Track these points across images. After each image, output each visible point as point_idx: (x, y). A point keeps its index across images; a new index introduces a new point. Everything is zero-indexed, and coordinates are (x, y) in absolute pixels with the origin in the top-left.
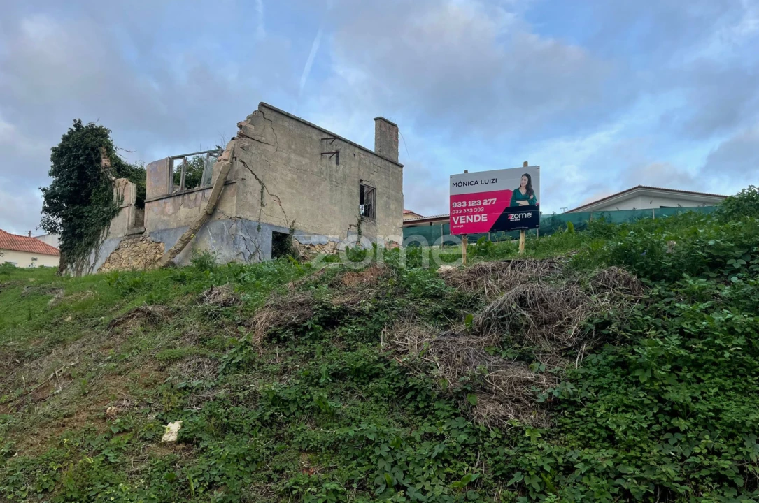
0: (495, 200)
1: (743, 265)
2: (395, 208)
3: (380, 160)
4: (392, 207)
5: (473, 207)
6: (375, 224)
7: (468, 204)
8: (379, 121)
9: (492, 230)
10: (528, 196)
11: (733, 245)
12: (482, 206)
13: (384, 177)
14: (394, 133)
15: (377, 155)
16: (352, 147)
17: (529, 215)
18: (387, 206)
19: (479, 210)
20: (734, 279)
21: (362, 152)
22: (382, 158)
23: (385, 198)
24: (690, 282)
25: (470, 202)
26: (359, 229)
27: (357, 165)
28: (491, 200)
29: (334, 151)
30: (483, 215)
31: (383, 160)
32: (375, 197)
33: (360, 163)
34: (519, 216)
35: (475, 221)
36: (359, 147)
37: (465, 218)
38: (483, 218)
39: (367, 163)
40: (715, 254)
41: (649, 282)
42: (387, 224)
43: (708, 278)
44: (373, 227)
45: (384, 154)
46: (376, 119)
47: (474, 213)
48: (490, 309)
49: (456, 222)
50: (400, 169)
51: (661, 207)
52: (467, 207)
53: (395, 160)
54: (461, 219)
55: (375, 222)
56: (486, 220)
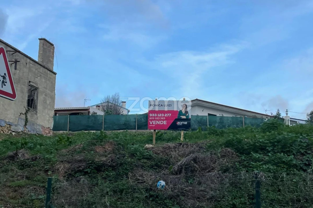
0: (170, 114)
1: (271, 149)
2: (50, 102)
3: (42, 68)
4: (48, 102)
5: (160, 117)
6: (36, 114)
7: (157, 115)
8: (42, 41)
9: (168, 129)
10: (186, 114)
11: (268, 142)
12: (164, 117)
13: (44, 80)
14: (52, 50)
15: (40, 65)
16: (25, 58)
17: (186, 123)
18: (45, 101)
19: (163, 118)
20: (270, 154)
21: (31, 62)
22: (44, 67)
23: (44, 96)
24: (255, 155)
25: (158, 114)
26: (26, 117)
27: (28, 71)
28: (168, 114)
29: (14, 60)
30: (164, 121)
31: (44, 68)
32: (37, 94)
33: (30, 69)
34: (181, 123)
35: (161, 124)
36: (30, 58)
37: (156, 122)
38: (164, 122)
39: (34, 70)
40: (262, 145)
41: (239, 155)
42: (44, 114)
43: (260, 154)
44: (35, 116)
45: (44, 64)
46: (40, 39)
47: (160, 120)
48: (181, 164)
49: (151, 124)
50: (54, 75)
51: (208, 114)
52: (157, 117)
53: (51, 69)
54: (154, 122)
55: (37, 112)
56: (166, 124)
